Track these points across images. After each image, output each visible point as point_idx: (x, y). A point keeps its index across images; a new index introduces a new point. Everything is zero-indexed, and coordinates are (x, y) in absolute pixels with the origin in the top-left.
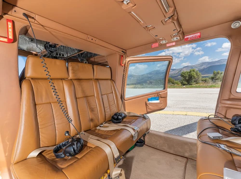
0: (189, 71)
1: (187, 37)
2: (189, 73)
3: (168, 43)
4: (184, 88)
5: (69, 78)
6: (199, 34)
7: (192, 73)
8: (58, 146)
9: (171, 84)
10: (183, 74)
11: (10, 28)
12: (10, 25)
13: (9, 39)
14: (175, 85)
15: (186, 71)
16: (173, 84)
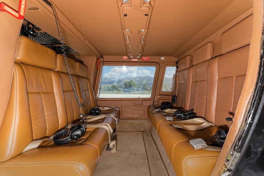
0: (129, 81)
1: (143, 58)
2: (129, 83)
3: (133, 59)
4: (126, 94)
5: (56, 70)
6: (149, 58)
7: (131, 83)
8: (58, 134)
9: (117, 91)
10: (125, 84)
11: (23, 4)
12: (23, 1)
13: (20, 15)
14: (120, 92)
15: (127, 81)
16: (118, 91)
